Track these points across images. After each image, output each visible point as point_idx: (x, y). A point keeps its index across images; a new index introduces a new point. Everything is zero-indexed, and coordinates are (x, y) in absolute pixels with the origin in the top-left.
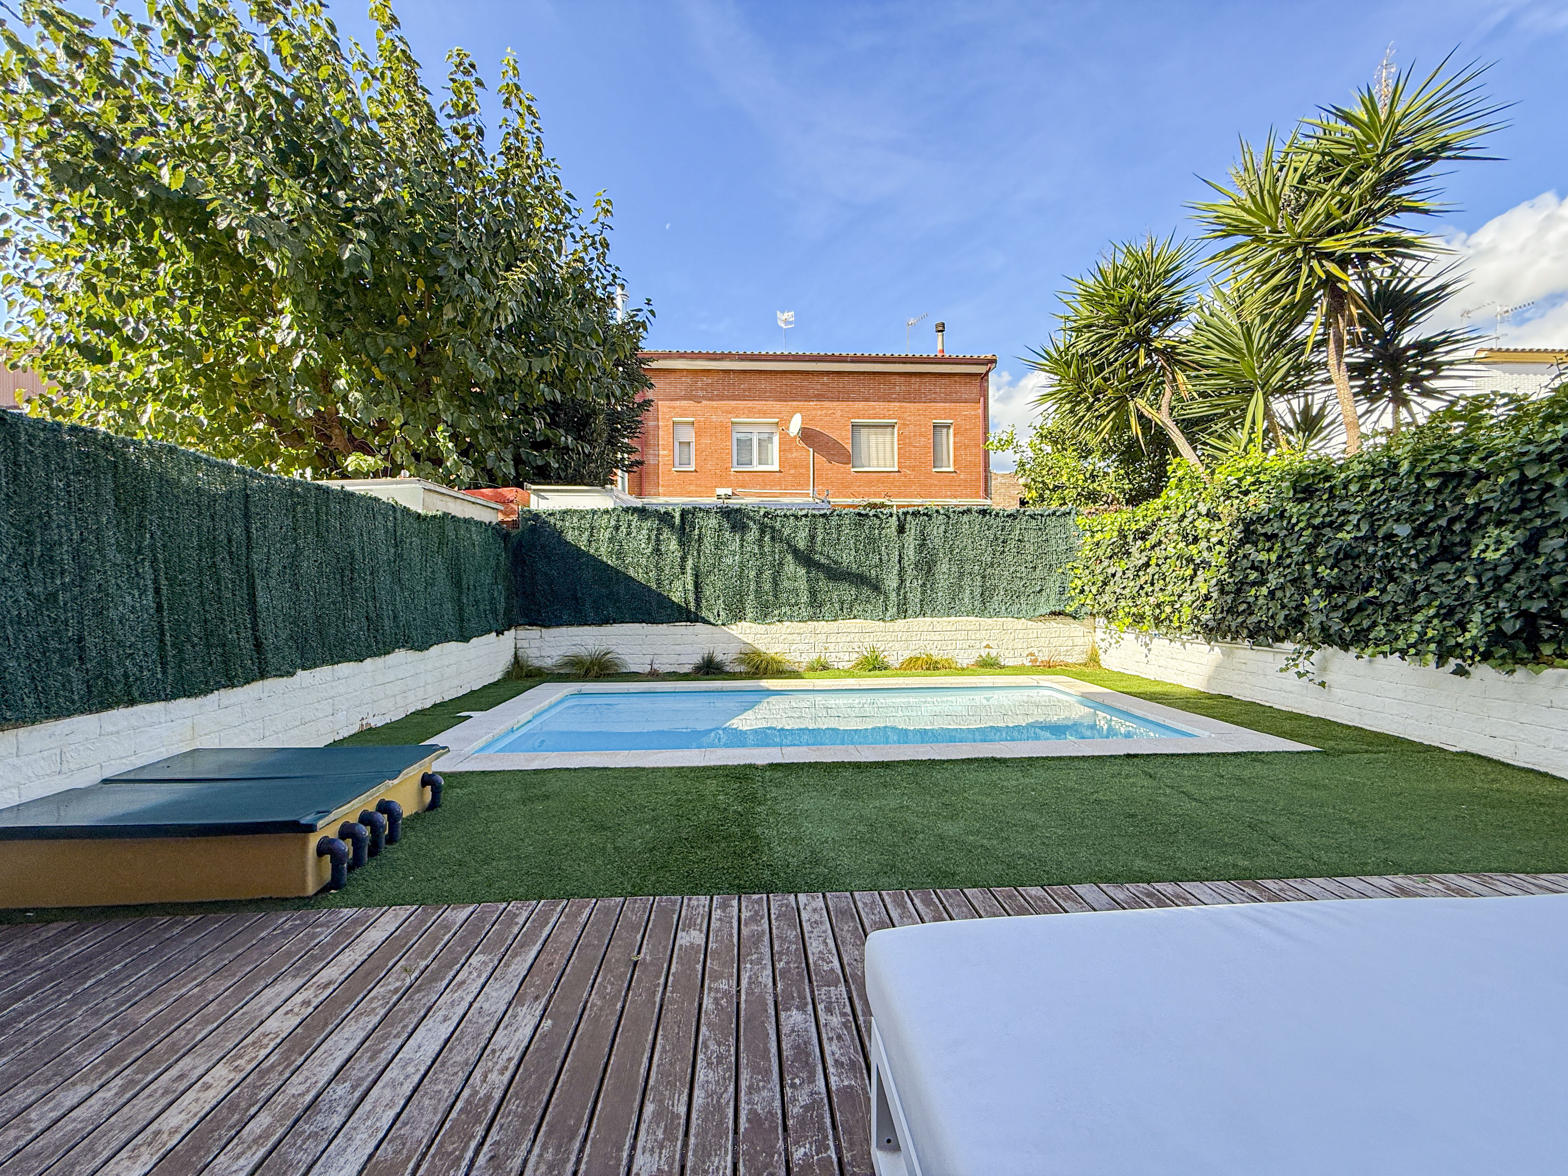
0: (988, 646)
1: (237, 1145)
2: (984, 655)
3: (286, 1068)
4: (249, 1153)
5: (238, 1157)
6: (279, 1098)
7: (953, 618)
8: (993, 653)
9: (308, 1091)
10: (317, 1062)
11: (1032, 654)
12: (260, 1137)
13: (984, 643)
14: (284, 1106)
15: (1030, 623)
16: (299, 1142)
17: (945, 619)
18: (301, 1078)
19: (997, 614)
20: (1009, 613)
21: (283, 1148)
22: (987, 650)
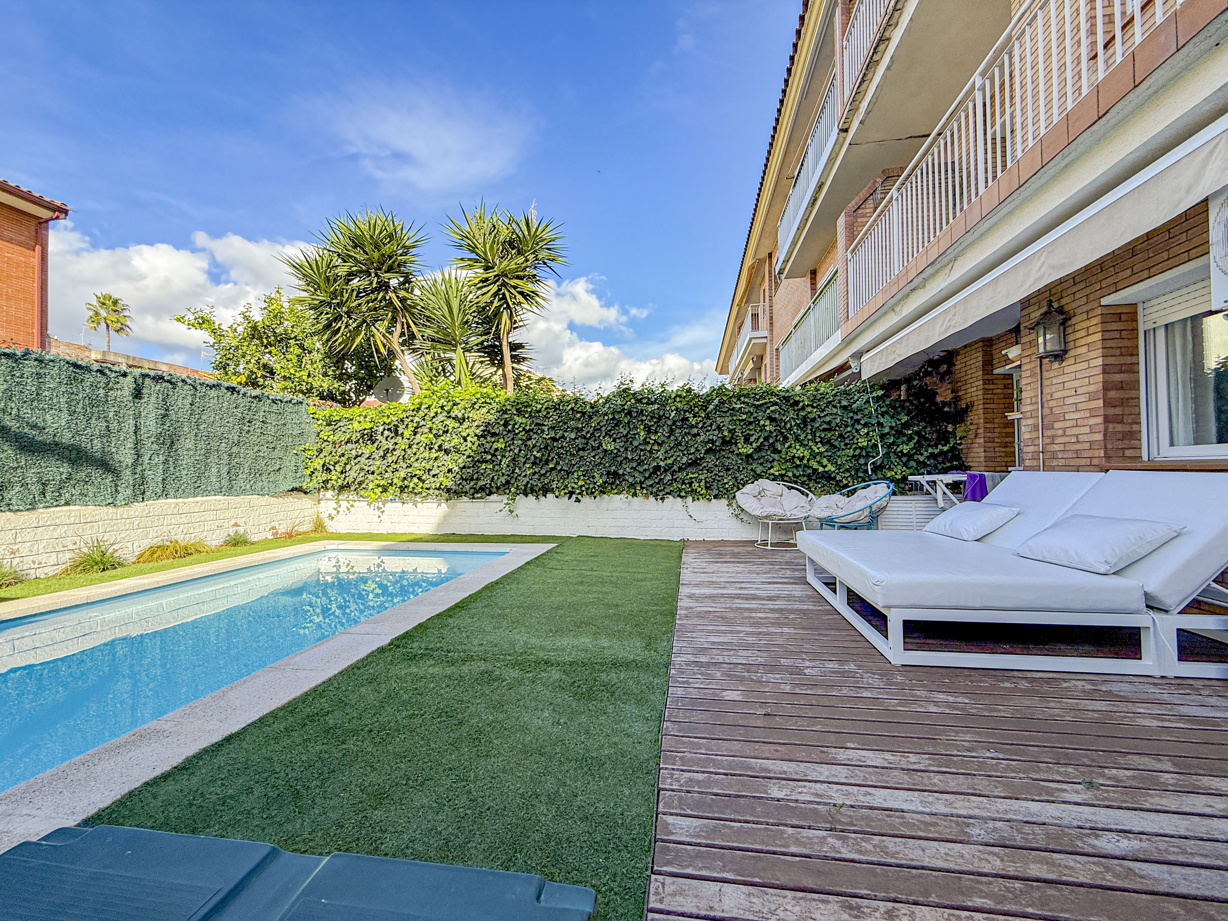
0: (236, 525)
2: (232, 534)
7: (199, 498)
8: (241, 530)
11: (273, 528)
13: (233, 522)
15: (273, 499)
19: (244, 492)
20: (253, 491)
22: (235, 528)
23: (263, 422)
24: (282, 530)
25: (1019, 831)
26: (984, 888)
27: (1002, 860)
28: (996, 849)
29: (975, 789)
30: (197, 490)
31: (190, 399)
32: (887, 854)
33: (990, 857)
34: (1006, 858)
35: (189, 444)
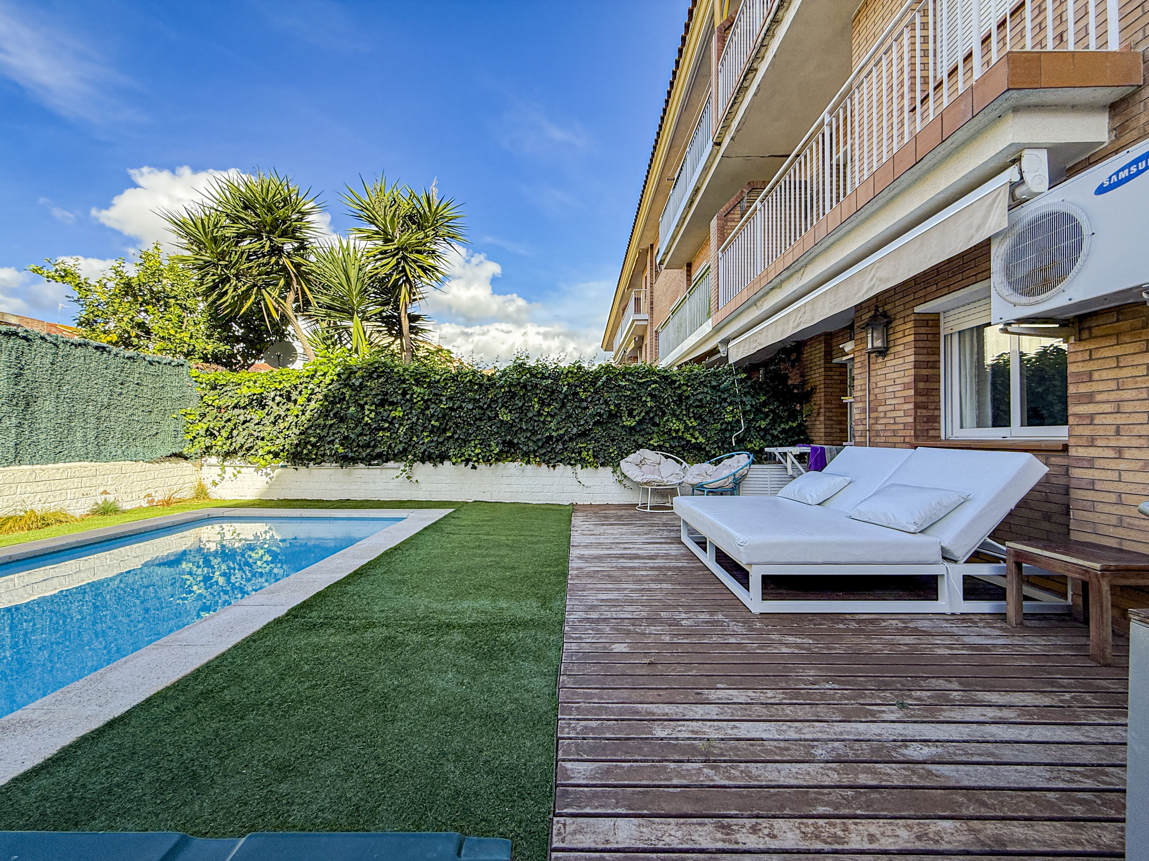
0: (105, 492)
1: (884, 780)
2: (100, 502)
3: (824, 794)
4: (883, 771)
5: (888, 774)
6: (845, 782)
7: (60, 465)
8: (111, 498)
9: (830, 768)
10: (807, 777)
11: (149, 495)
12: (872, 772)
13: (101, 490)
14: (848, 774)
15: (148, 465)
16: (860, 752)
17: (50, 466)
18: (825, 778)
19: (114, 458)
20: (125, 457)
21: (867, 757)
22: (104, 496)
23: (138, 384)
24: (159, 497)
25: (852, 749)
26: (826, 798)
27: (839, 774)
28: (834, 765)
29: (818, 716)
30: (57, 457)
31: (50, 357)
32: (750, 777)
33: (829, 772)
34: (841, 772)
35: (49, 405)
